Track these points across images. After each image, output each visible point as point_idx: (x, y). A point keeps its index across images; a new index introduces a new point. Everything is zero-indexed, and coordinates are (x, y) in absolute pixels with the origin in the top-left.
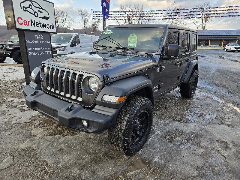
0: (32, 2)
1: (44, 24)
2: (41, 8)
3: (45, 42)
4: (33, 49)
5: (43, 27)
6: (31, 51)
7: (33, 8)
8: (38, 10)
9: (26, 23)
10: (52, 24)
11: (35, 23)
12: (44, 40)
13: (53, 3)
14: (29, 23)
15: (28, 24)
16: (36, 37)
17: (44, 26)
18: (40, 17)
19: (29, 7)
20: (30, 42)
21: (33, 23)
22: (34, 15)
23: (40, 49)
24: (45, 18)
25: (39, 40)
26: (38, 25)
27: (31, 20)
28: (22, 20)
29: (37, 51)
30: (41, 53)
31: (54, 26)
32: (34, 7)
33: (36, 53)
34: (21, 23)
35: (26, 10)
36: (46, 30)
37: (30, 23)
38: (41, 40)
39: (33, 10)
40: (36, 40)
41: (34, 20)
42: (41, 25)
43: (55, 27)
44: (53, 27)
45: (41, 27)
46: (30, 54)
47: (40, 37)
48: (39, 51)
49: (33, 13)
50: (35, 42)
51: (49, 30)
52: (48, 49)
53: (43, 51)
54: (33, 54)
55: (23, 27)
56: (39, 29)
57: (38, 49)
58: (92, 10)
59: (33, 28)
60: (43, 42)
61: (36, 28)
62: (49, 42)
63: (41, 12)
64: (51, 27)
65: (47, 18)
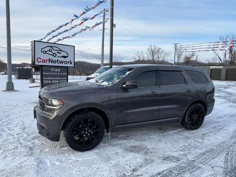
0: (53, 47)
1: (61, 61)
2: (61, 51)
3: (61, 74)
4: (49, 78)
5: (60, 63)
6: (46, 80)
7: (53, 51)
8: (57, 52)
10: (70, 60)
11: (53, 61)
12: (59, 72)
13: (74, 46)
15: (46, 61)
16: (53, 70)
18: (58, 57)
19: (49, 51)
20: (46, 73)
22: (53, 55)
23: (55, 78)
24: (63, 57)
26: (56, 61)
28: (41, 59)
29: (51, 80)
30: (55, 82)
31: (72, 62)
32: (53, 50)
33: (50, 81)
34: (39, 61)
35: (46, 53)
36: (64, 65)
37: (48, 61)
38: (57, 72)
39: (52, 52)
40: (53, 72)
41: (52, 59)
43: (73, 63)
45: (58, 63)
46: (45, 82)
47: (59, 70)
48: (54, 80)
50: (51, 74)
51: (67, 65)
52: (64, 79)
53: (58, 80)
54: (47, 82)
55: (41, 64)
56: (56, 64)
57: (53, 78)
58: (176, 44)
59: (50, 64)
60: (58, 74)
61: (53, 64)
62: (66, 74)
63: (60, 53)
64: (69, 63)
65: (65, 57)
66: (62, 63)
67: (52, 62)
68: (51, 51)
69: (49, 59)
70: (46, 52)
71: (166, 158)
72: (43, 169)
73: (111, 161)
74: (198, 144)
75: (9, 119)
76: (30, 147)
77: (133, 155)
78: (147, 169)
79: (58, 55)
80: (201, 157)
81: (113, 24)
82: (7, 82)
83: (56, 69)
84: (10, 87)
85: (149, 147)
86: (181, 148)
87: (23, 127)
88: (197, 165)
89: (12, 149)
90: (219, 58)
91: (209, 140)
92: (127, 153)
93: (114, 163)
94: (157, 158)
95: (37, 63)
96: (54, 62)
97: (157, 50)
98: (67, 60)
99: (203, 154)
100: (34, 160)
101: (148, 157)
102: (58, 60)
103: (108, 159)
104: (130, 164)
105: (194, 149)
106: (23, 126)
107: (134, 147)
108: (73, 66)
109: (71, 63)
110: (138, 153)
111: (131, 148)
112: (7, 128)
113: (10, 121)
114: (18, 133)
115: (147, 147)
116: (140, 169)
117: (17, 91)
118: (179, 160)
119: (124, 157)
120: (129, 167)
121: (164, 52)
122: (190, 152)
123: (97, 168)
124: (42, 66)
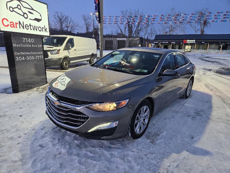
0: (21, 2)
1: (35, 26)
2: (32, 9)
3: (36, 46)
4: (22, 53)
5: (34, 30)
6: (18, 56)
7: (22, 8)
8: (28, 11)
9: (12, 25)
10: (45, 26)
11: (24, 25)
12: (34, 44)
13: (47, 4)
15: (15, 26)
16: (25, 40)
17: (35, 28)
18: (30, 19)
19: (17, 7)
20: (17, 46)
21: (21, 25)
22: (23, 16)
24: (36, 19)
25: (28, 43)
26: (28, 27)
27: (19, 22)
28: (8, 21)
29: (25, 56)
30: (30, 58)
31: (47, 28)
32: (23, 6)
33: (25, 58)
34: (6, 25)
35: (13, 11)
36: (38, 33)
37: (18, 25)
38: (31, 44)
39: (22, 11)
40: (25, 43)
41: (23, 22)
42: (32, 27)
43: (48, 30)
44: (45, 30)
45: (31, 29)
46: (17, 59)
47: (33, 40)
48: (29, 55)
49: (23, 14)
50: (24, 46)
51: (41, 33)
53: (33, 55)
54: (20, 59)
55: (10, 29)
56: (29, 31)
57: (27, 53)
59: (22, 30)
60: (33, 46)
61: (25, 31)
62: (41, 46)
63: (32, 13)
64: (44, 29)
65: (38, 20)
67: (23, 27)
68: (20, 9)
70: (13, 8)
79: (30, 16)
83: (30, 39)
90: (121, 30)
95: (2, 28)
97: (64, 19)
98: (41, 24)
102: (30, 24)
108: (49, 35)
121: (73, 21)
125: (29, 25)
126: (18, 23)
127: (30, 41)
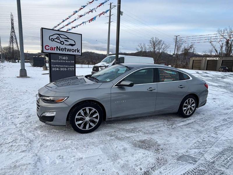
0: (60, 35)
1: (69, 49)
2: (68, 38)
3: (69, 62)
4: (57, 66)
5: (68, 51)
6: (54, 67)
7: (60, 39)
8: (65, 40)
10: (78, 49)
11: (61, 48)
12: (67, 60)
13: (81, 35)
14: (55, 49)
15: (53, 49)
16: (61, 58)
18: (65, 45)
19: (57, 38)
20: (54, 61)
21: (58, 48)
22: (61, 43)
23: (63, 66)
24: (70, 45)
26: (64, 49)
28: (49, 46)
29: (59, 68)
30: (63, 69)
32: (61, 37)
34: (48, 49)
35: (53, 41)
36: (71, 53)
38: (65, 60)
40: (61, 59)
41: (60, 47)
43: (80, 51)
45: (66, 51)
46: (53, 69)
47: (67, 58)
48: (62, 67)
49: (60, 42)
50: (59, 61)
51: (74, 53)
52: (72, 66)
53: (66, 67)
54: (55, 69)
55: (49, 51)
56: (64, 52)
58: (177, 36)
59: (58, 52)
60: (66, 61)
61: (61, 52)
62: (73, 62)
63: (68, 41)
64: (77, 51)
65: (72, 45)
66: (70, 51)
67: (60, 50)
68: (59, 39)
69: (57, 47)
70: (53, 39)
71: (181, 157)
72: (40, 170)
73: (119, 160)
74: (213, 140)
75: (16, 106)
76: (30, 140)
77: (143, 153)
78: (160, 172)
79: (66, 43)
80: (220, 157)
81: (120, 11)
82: (20, 69)
83: (64, 57)
84: (23, 74)
85: (159, 142)
86: (195, 145)
87: (27, 115)
88: (218, 168)
89: (10, 143)
90: (215, 50)
91: (224, 135)
92: (135, 150)
93: (122, 162)
94: (170, 157)
95: (45, 51)
96: (62, 50)
97: (158, 42)
98: (74, 48)
99: (222, 153)
100: (32, 158)
101: (160, 156)
103: (115, 157)
104: (140, 165)
105: (209, 146)
106: (28, 113)
107: (143, 142)
108: (81, 54)
109: (78, 51)
110: (149, 150)
111: (140, 144)
112: (11, 116)
113: (17, 108)
114: (22, 122)
115: (157, 142)
116: (153, 172)
117: (29, 77)
118: (196, 161)
119: (133, 154)
120: (139, 170)
122: (206, 150)
123: (103, 170)
124: (50, 53)
125: (64, 48)
126: (55, 48)
127: (64, 59)
